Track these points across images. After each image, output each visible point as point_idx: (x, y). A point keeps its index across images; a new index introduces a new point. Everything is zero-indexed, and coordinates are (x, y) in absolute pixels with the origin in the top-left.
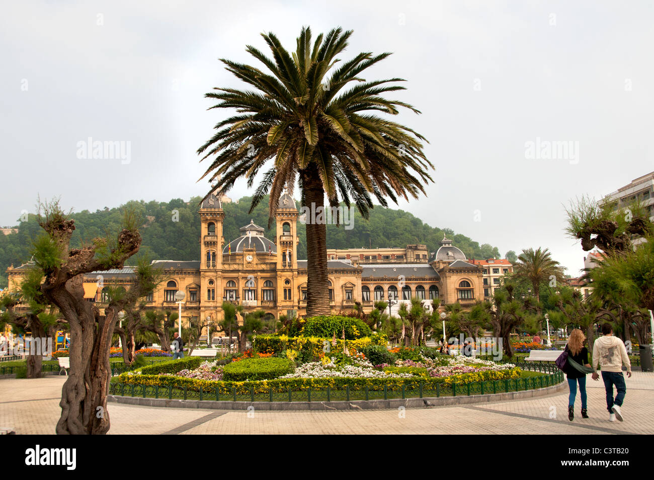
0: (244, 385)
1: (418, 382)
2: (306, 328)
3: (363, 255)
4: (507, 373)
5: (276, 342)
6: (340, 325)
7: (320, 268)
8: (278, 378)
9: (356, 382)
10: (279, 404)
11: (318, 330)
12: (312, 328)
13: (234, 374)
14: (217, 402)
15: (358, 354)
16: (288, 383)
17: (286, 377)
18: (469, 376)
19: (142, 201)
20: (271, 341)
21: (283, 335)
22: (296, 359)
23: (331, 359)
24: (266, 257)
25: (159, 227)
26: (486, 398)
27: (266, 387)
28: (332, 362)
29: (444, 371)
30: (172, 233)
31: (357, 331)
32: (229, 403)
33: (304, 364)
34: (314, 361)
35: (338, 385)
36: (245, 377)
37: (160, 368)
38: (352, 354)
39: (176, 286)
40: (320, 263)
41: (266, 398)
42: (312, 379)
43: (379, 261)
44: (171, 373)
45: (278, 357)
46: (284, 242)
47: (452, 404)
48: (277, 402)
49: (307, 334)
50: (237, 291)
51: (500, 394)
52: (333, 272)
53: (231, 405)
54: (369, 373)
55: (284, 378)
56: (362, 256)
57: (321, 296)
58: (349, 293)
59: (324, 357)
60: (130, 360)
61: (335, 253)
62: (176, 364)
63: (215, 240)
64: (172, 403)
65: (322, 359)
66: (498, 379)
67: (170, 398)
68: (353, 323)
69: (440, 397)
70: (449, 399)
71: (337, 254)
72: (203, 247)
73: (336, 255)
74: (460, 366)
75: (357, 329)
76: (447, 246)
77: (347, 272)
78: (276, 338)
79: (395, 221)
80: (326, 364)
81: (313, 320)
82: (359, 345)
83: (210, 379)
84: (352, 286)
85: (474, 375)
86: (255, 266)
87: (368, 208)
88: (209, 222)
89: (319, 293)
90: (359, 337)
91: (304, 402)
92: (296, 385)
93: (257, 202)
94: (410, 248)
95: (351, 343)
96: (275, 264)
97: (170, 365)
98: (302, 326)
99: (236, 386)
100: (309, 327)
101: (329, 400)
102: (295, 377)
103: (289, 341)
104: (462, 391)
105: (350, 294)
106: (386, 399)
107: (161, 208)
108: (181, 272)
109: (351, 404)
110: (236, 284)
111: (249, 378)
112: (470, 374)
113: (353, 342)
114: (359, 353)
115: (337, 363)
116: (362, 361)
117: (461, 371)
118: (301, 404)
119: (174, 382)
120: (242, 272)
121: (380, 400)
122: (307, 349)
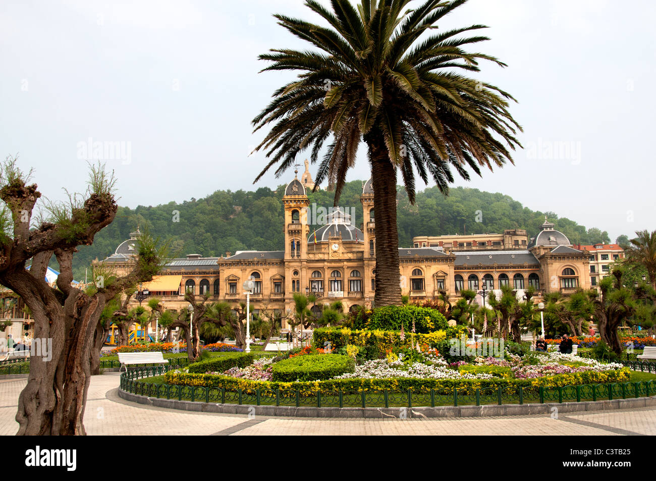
0: (292, 386)
1: (498, 384)
2: (372, 320)
3: (457, 242)
4: (612, 375)
5: (338, 336)
6: (412, 316)
7: (389, 251)
8: (333, 378)
9: (423, 384)
10: (328, 410)
11: (385, 323)
12: (379, 320)
13: (284, 373)
14: (258, 406)
15: (430, 350)
16: (343, 384)
17: (343, 376)
18: (562, 378)
19: (229, 191)
20: (333, 335)
21: (345, 328)
22: (359, 355)
23: (398, 355)
24: (353, 246)
25: (246, 217)
26: (584, 407)
27: (318, 389)
28: (399, 360)
29: (532, 371)
30: (259, 224)
31: (431, 323)
32: (270, 408)
33: (367, 362)
34: (379, 358)
35: (401, 388)
36: (295, 377)
37: (207, 365)
38: (423, 350)
39: (260, 278)
40: (390, 246)
41: (314, 403)
42: (372, 380)
43: (474, 248)
44: (219, 371)
45: (337, 353)
46: (371, 229)
47: (539, 412)
48: (326, 408)
49: (373, 326)
50: (322, 282)
51: (601, 401)
52: (423, 260)
53: (273, 410)
54: (441, 373)
55: (339, 379)
56: (455, 243)
57: (391, 283)
58: (441, 282)
59: (390, 353)
60: (195, 356)
61: (426, 240)
62: (225, 361)
63: (300, 228)
64: (209, 408)
65: (387, 356)
66: (600, 382)
67: (207, 401)
68: (427, 314)
69: (524, 404)
70: (536, 406)
71: (429, 241)
72: (287, 236)
73: (428, 243)
74: (552, 365)
75: (431, 321)
76: (549, 230)
77: (439, 261)
78: (337, 332)
79: (492, 205)
80: (392, 361)
81: (381, 310)
82: (433, 339)
83: (258, 379)
84: (444, 275)
85: (570, 377)
86: (341, 255)
87: (447, 182)
88: (293, 209)
89: (389, 279)
90: (433, 331)
91: (357, 408)
92: (352, 387)
93: (322, 178)
94: (508, 233)
95: (424, 337)
96: (362, 252)
97: (218, 362)
98: (368, 318)
99: (283, 387)
100: (375, 319)
101: (387, 406)
102: (354, 377)
103: (353, 335)
104: (551, 397)
105: (442, 284)
106: (456, 405)
107: (248, 198)
108: (264, 262)
109: (413, 411)
110: (322, 274)
111: (300, 378)
112: (565, 375)
113: (426, 335)
114: (432, 348)
115: (405, 360)
116: (435, 358)
117: (554, 371)
118: (354, 410)
119: (219, 382)
120: (328, 262)
121: (448, 407)
122: (372, 344)
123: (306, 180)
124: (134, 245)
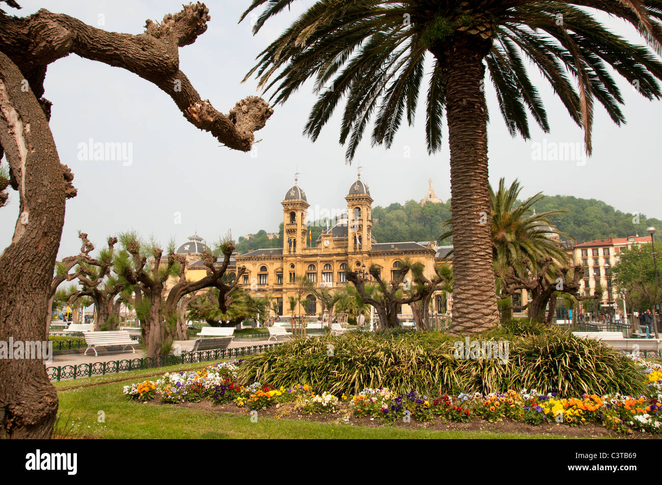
24: (345, 242)
39: (266, 271)
50: (316, 274)
63: (295, 227)
72: (285, 235)
86: (331, 250)
88: (290, 211)
96: (347, 247)
108: (270, 258)
110: (316, 267)
120: (320, 256)
123: (430, 195)
124: (189, 246)
